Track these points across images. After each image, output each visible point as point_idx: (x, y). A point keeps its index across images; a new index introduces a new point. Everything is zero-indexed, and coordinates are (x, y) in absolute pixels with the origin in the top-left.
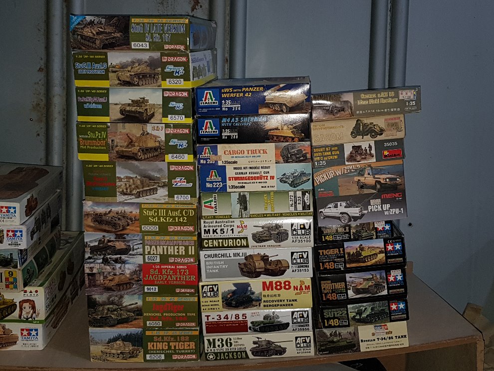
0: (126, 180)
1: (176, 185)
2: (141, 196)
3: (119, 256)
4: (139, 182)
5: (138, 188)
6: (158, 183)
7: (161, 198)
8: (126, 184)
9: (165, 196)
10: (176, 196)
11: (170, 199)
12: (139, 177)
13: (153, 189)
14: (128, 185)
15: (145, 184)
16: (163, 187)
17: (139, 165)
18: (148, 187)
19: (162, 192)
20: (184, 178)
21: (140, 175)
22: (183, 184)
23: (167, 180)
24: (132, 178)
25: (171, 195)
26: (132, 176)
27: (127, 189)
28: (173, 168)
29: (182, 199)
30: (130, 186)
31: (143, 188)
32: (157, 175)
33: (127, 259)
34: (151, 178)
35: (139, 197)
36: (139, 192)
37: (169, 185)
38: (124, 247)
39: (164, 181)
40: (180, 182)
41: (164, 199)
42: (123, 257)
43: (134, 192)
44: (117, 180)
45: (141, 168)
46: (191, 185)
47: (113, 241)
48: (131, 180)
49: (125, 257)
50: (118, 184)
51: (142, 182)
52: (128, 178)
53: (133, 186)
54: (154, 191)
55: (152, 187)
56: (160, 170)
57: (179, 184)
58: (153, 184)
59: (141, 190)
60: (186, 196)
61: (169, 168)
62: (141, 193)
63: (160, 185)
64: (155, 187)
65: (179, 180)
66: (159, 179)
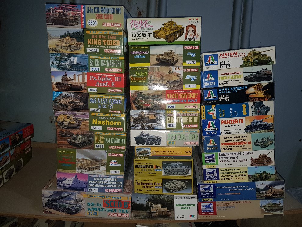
0: (82, 161)
1: (111, 165)
2: (90, 170)
4: (89, 162)
5: (89, 166)
6: (101, 163)
7: (102, 172)
8: (82, 163)
9: (104, 171)
10: (111, 171)
11: (108, 172)
12: (90, 159)
13: (98, 167)
14: (83, 164)
15: (93, 163)
16: (104, 165)
17: (90, 152)
18: (95, 165)
19: (103, 169)
20: (116, 161)
21: (90, 158)
22: (116, 164)
23: (106, 162)
24: (85, 159)
25: (108, 170)
26: (85, 158)
27: (82, 166)
28: (110, 155)
29: (115, 173)
30: (84, 164)
31: (92, 166)
32: (100, 158)
34: (96, 160)
35: (89, 171)
36: (89, 168)
37: (107, 165)
39: (104, 162)
40: (114, 163)
41: (104, 173)
43: (86, 168)
44: (77, 161)
45: (91, 154)
46: (120, 165)
48: (85, 161)
50: (77, 162)
51: (91, 163)
52: (83, 159)
53: (86, 164)
54: (98, 168)
55: (97, 166)
56: (102, 156)
57: (113, 164)
58: (98, 164)
59: (91, 167)
60: (117, 171)
61: (108, 155)
62: (91, 168)
63: (102, 164)
64: (99, 165)
65: (113, 162)
66: (101, 161)
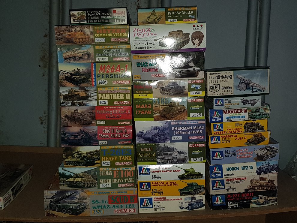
3: (82, 101)
33: (87, 103)
38: (85, 95)
42: (85, 101)
47: (78, 91)
49: (86, 102)
